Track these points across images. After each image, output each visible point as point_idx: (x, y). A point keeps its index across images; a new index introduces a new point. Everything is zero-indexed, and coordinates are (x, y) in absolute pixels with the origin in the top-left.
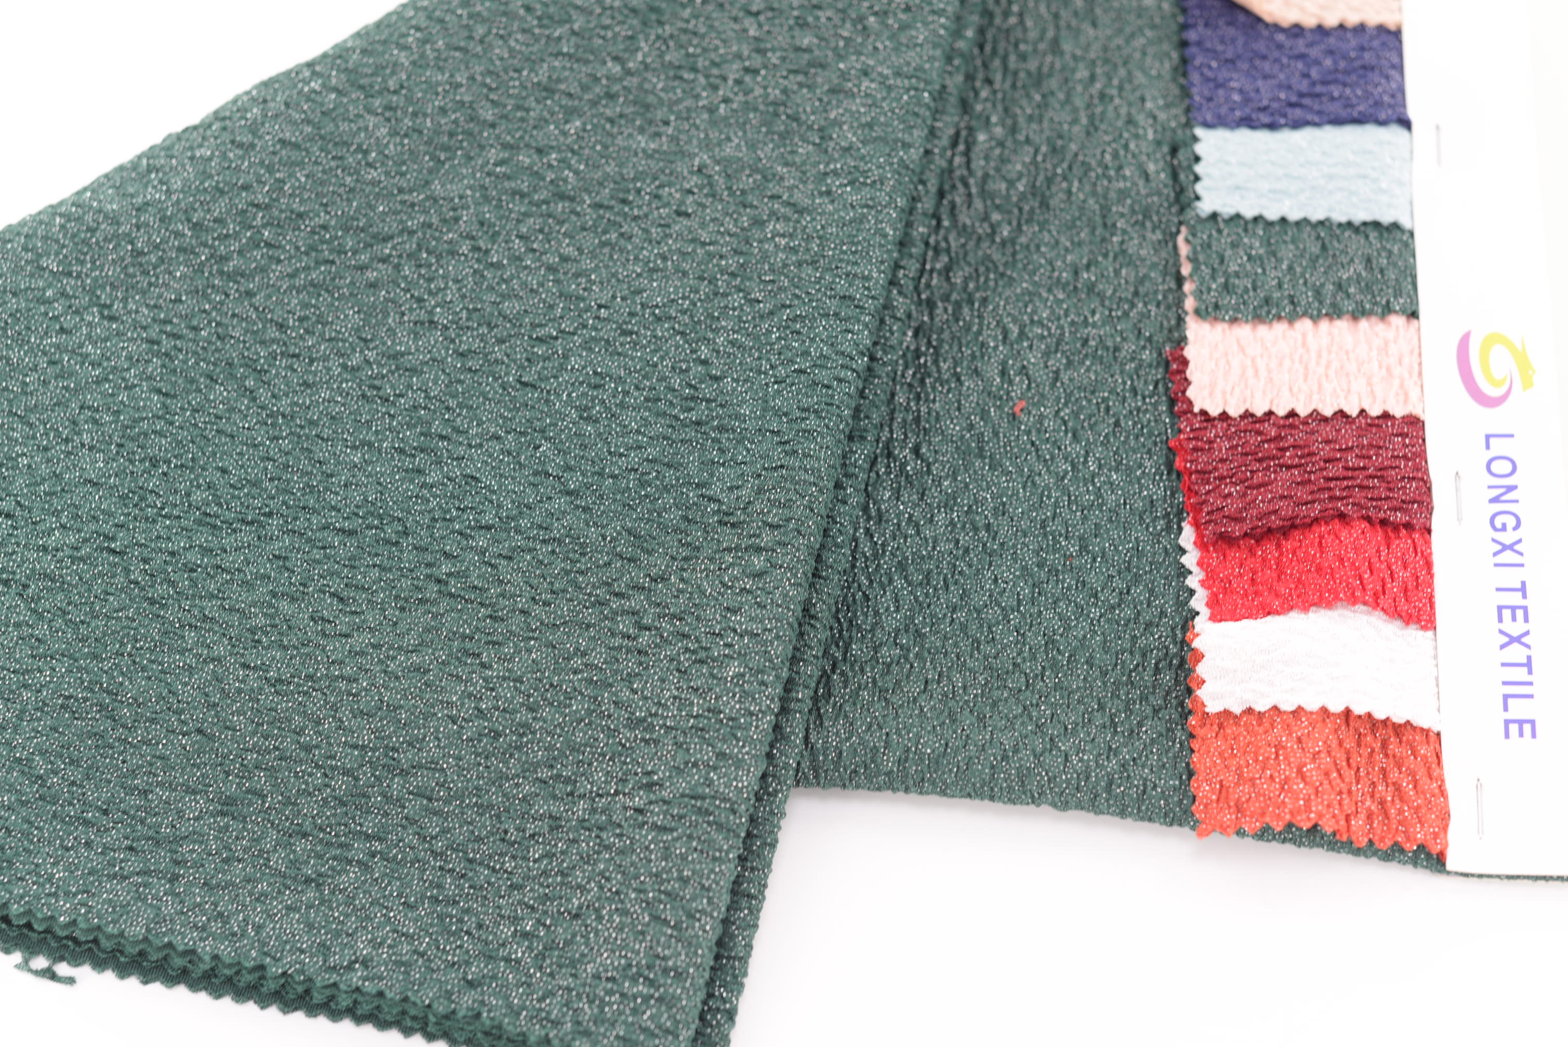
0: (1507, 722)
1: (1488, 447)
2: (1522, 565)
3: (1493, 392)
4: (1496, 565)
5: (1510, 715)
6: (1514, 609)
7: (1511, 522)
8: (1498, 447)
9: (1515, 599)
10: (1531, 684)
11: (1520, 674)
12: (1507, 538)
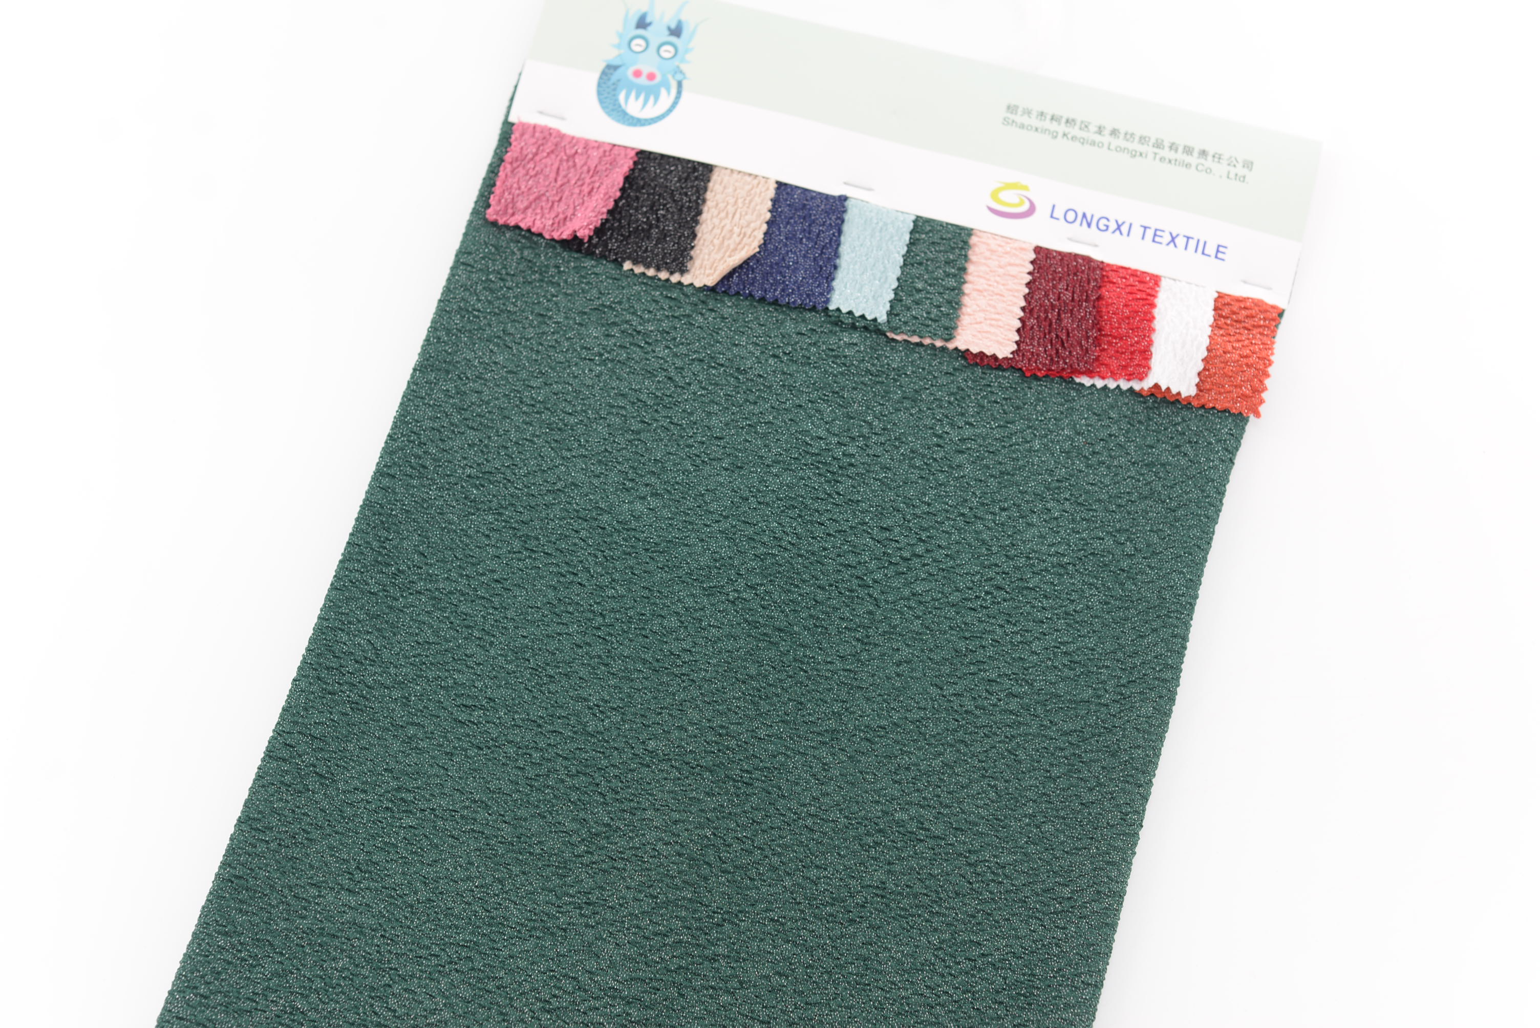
0: (1216, 257)
1: (1057, 219)
2: (1131, 225)
3: (1026, 207)
4: (1128, 235)
5: (1213, 253)
6: (1155, 235)
7: (1103, 222)
8: (1059, 213)
9: (1149, 233)
10: (1198, 241)
11: (1192, 244)
12: (1113, 226)
